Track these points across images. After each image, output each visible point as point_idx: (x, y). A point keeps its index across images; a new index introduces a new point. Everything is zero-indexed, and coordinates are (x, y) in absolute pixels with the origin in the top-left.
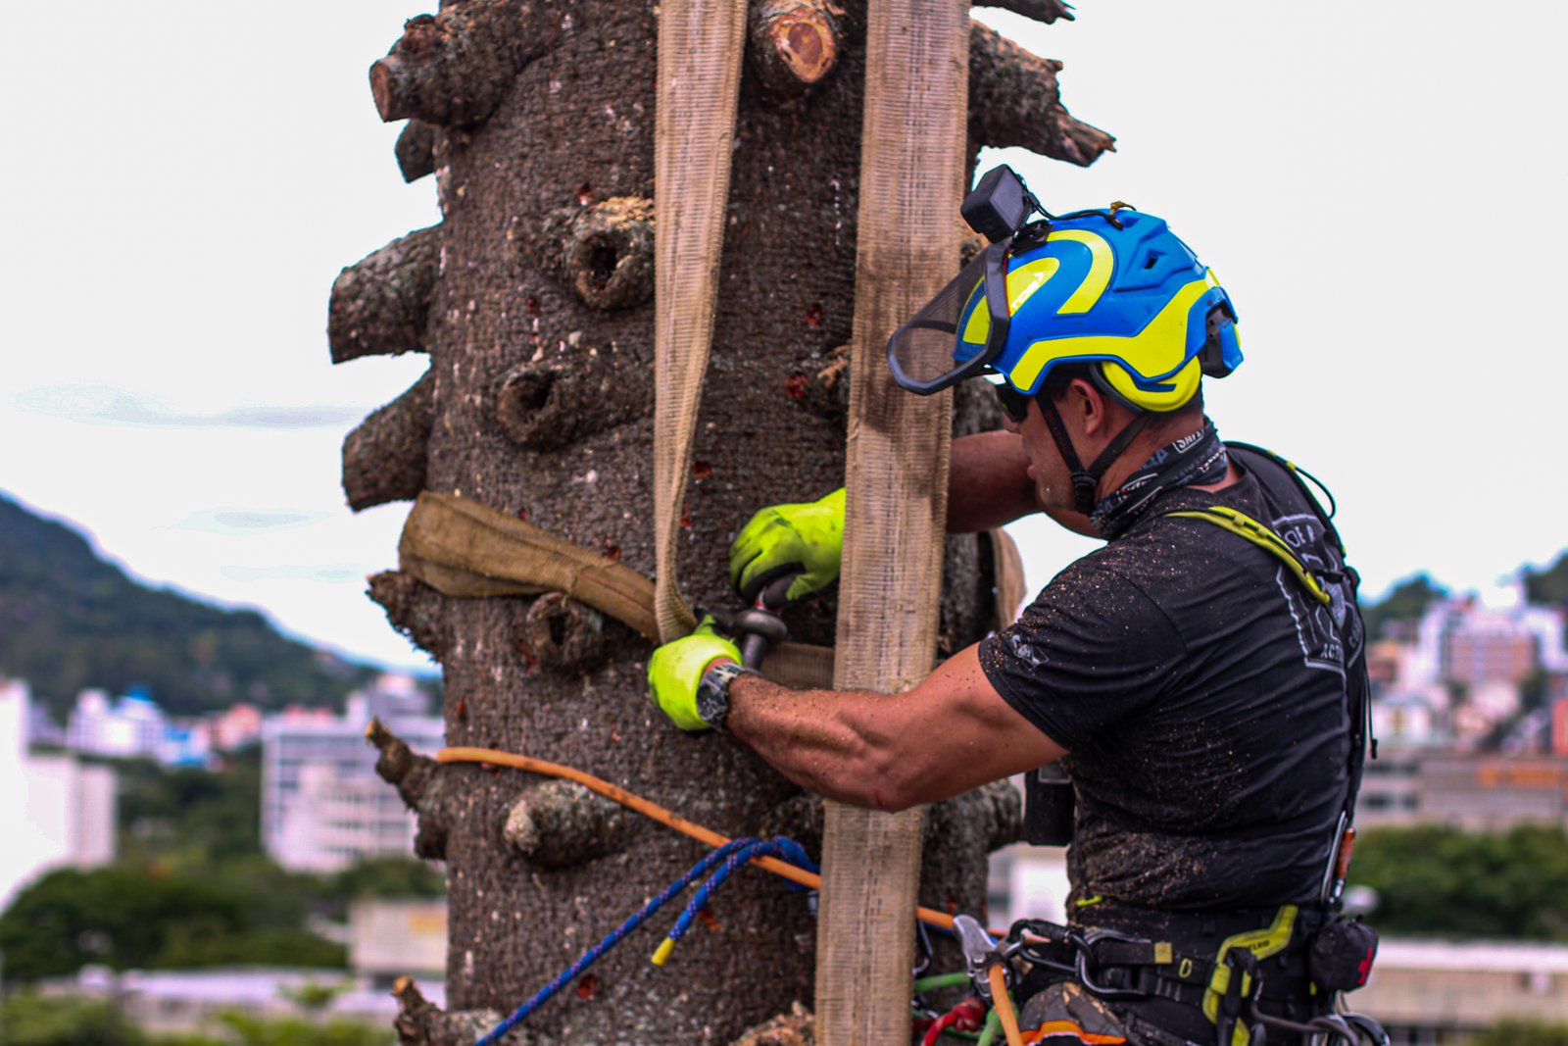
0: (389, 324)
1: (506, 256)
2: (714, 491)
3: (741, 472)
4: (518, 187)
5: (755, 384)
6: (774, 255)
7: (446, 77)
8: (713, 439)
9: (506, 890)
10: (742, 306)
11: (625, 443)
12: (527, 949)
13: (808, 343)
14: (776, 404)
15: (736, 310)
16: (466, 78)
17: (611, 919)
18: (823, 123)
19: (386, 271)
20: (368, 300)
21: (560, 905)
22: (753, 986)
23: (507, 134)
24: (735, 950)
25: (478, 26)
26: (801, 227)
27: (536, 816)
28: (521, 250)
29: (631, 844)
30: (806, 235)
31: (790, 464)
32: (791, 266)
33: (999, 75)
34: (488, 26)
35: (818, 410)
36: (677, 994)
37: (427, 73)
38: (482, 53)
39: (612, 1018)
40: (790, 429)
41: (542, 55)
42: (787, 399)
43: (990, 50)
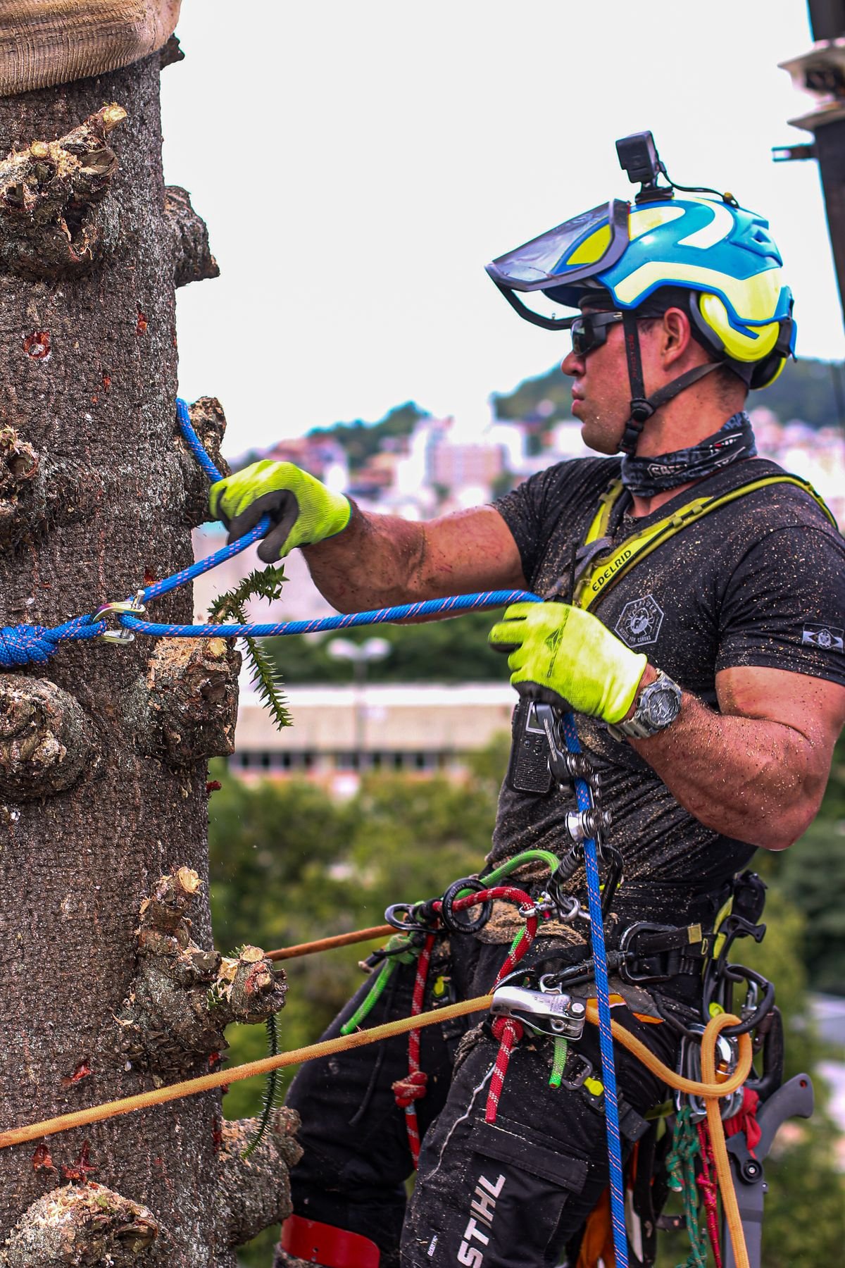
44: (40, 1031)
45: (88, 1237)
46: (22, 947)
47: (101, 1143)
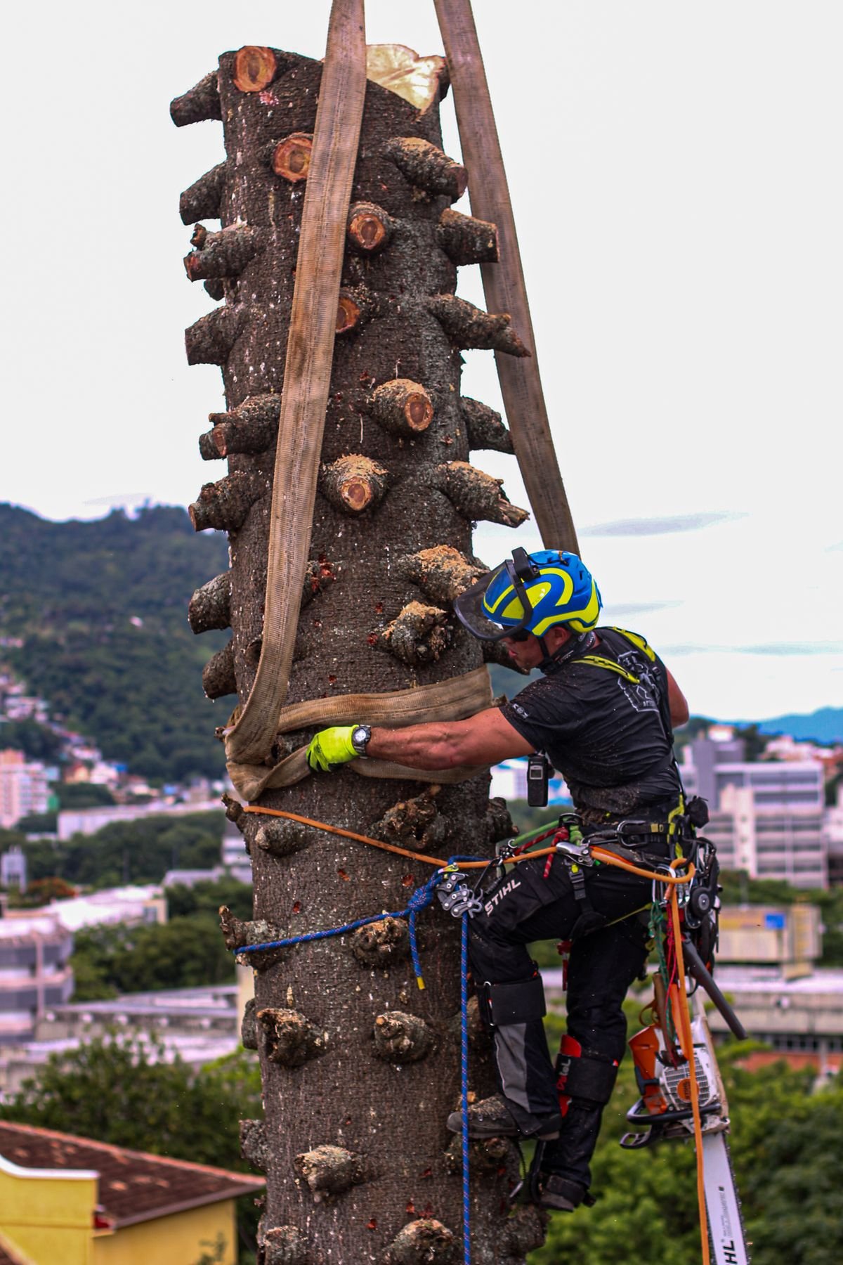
0: (215, 616)
1: (251, 587)
2: (338, 688)
3: (349, 679)
4: (254, 557)
5: (353, 640)
6: (359, 583)
7: (220, 510)
8: (337, 665)
9: (266, 867)
10: (346, 606)
11: (300, 669)
12: (274, 892)
13: (377, 620)
14: (363, 648)
15: (343, 608)
16: (228, 510)
17: (305, 877)
18: (380, 522)
19: (212, 593)
20: (205, 606)
21: (285, 872)
22: (364, 904)
23: (249, 533)
24: (356, 888)
25: (233, 487)
26: (371, 569)
27: (267, 833)
28: (256, 585)
29: (310, 844)
30: (373, 573)
31: (371, 674)
32: (368, 587)
33: (470, 489)
34: (237, 486)
35: (383, 650)
36: (332, 909)
37: (211, 509)
38: (234, 498)
39: (307, 921)
40: (370, 659)
41: (259, 498)
42: (368, 645)
43: (466, 478)
44: (409, 1156)
45: (422, 1239)
46: (402, 1121)
47: (436, 1203)
